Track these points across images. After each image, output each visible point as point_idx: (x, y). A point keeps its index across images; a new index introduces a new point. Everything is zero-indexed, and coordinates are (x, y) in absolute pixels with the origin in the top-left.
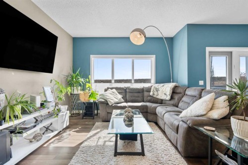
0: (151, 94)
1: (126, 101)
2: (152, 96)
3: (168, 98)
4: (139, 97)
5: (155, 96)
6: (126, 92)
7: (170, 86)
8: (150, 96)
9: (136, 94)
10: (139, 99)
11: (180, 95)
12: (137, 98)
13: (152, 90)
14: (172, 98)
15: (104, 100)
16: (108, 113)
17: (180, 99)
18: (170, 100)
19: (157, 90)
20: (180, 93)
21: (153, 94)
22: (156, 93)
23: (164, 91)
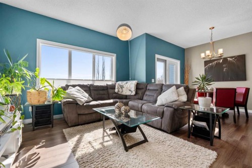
0: (116, 90)
1: (95, 100)
2: (117, 93)
3: (134, 93)
4: (104, 94)
5: (120, 93)
6: (90, 90)
7: (134, 83)
8: (115, 93)
9: (101, 92)
10: (106, 96)
11: (143, 90)
12: (103, 96)
13: (116, 87)
14: (136, 93)
15: (71, 100)
16: (79, 115)
17: (143, 94)
18: (135, 95)
19: (122, 87)
20: (142, 89)
21: (119, 91)
22: (120, 90)
23: (129, 88)
